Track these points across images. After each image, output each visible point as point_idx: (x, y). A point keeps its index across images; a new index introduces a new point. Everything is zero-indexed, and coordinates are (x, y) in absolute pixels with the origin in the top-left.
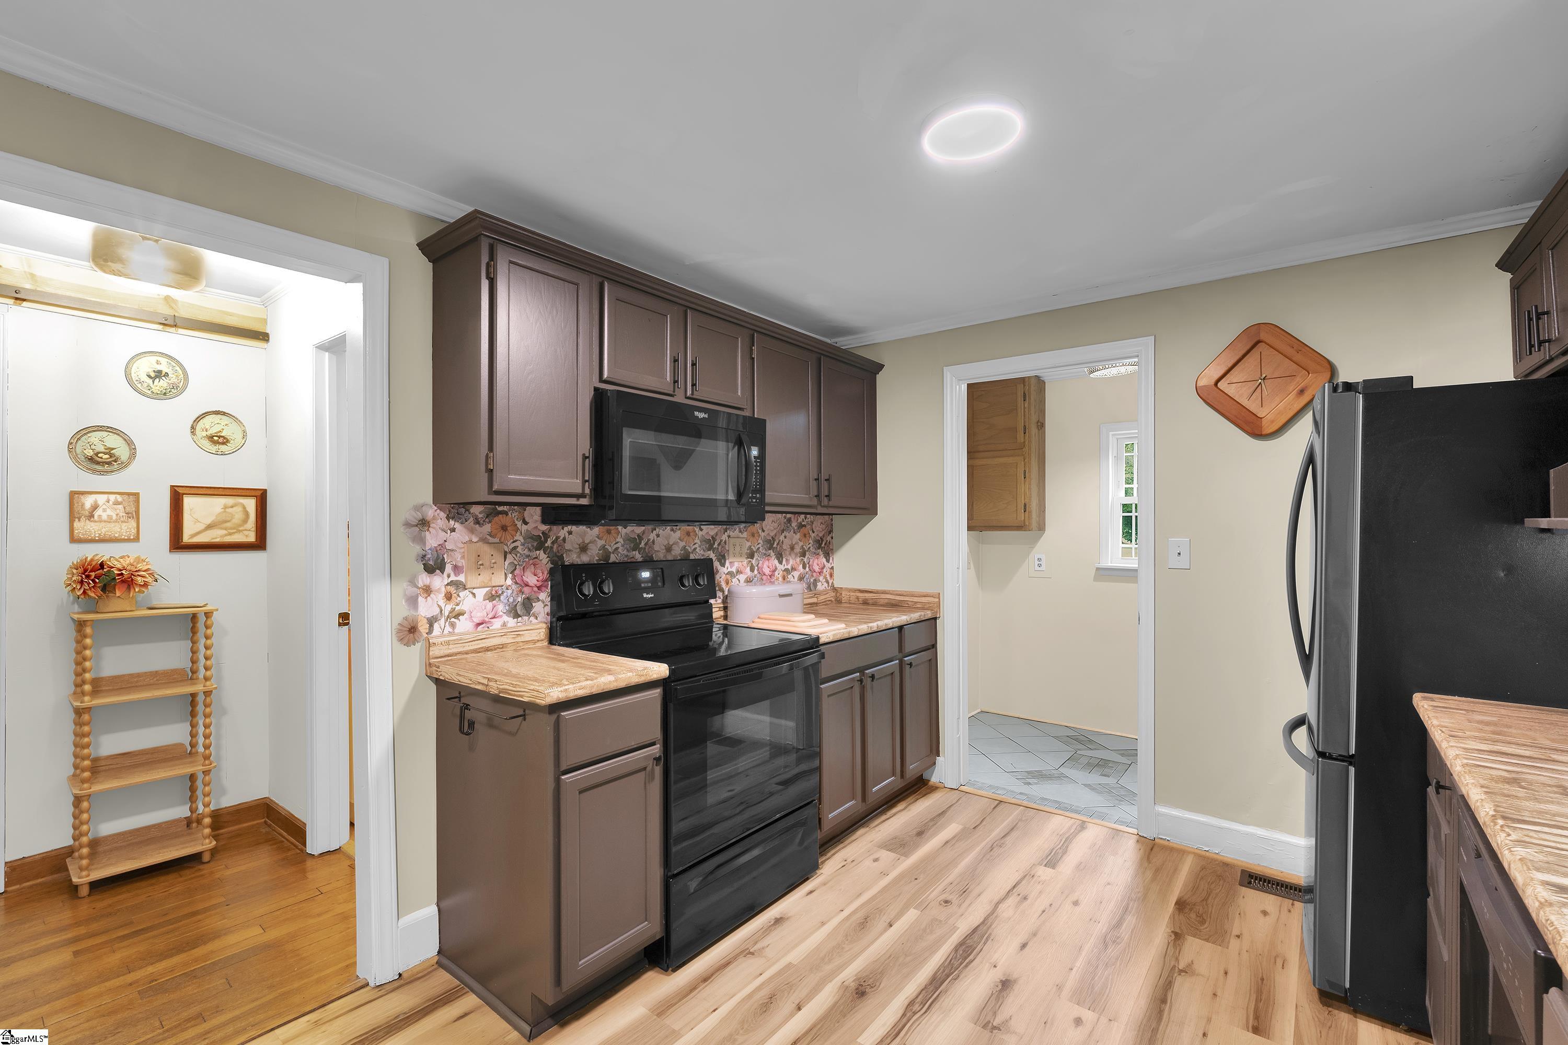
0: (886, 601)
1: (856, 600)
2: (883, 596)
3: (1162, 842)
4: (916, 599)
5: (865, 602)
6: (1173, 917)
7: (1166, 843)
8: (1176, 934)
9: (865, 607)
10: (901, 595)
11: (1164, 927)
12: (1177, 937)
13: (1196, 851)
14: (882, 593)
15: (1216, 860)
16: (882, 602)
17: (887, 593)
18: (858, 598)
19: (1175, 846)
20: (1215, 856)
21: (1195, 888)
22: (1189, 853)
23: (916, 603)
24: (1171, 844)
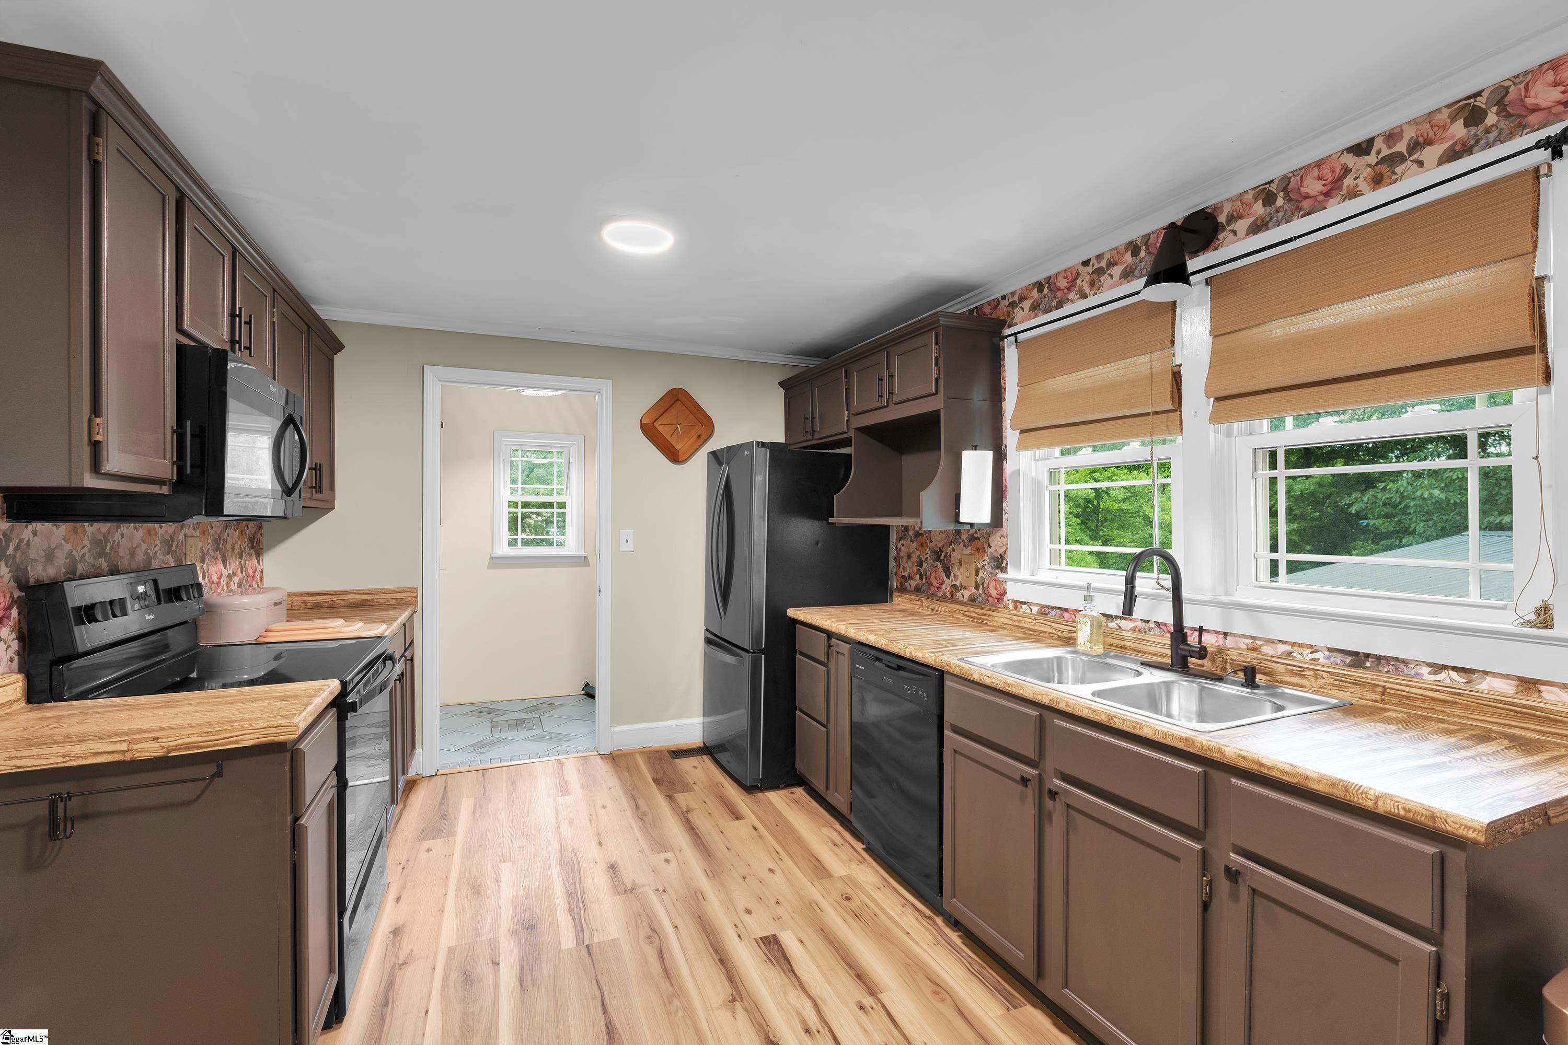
0: (348, 602)
1: (303, 605)
2: (343, 597)
3: (616, 753)
4: (388, 596)
5: (317, 606)
6: (659, 789)
7: (620, 752)
8: (668, 796)
9: (316, 611)
10: (369, 594)
11: (659, 795)
12: (670, 797)
13: (639, 750)
14: (343, 594)
15: (651, 751)
16: (342, 603)
17: (349, 594)
18: (305, 603)
19: (625, 752)
20: (651, 749)
21: (655, 770)
22: (635, 753)
23: (388, 600)
24: (623, 752)
